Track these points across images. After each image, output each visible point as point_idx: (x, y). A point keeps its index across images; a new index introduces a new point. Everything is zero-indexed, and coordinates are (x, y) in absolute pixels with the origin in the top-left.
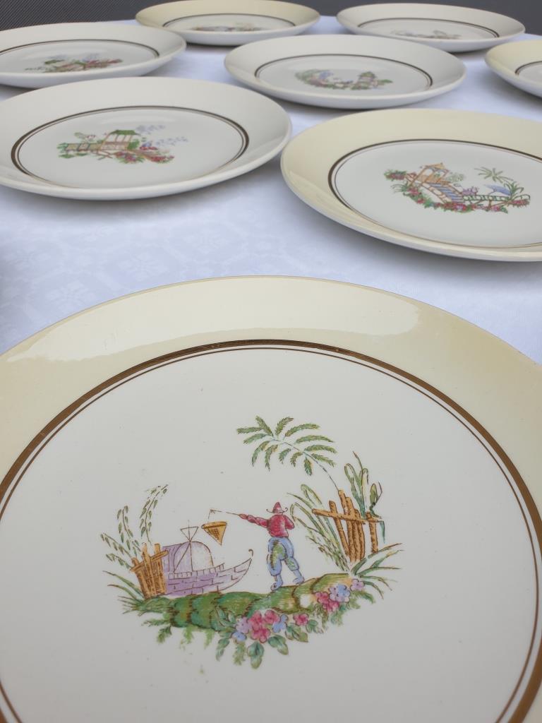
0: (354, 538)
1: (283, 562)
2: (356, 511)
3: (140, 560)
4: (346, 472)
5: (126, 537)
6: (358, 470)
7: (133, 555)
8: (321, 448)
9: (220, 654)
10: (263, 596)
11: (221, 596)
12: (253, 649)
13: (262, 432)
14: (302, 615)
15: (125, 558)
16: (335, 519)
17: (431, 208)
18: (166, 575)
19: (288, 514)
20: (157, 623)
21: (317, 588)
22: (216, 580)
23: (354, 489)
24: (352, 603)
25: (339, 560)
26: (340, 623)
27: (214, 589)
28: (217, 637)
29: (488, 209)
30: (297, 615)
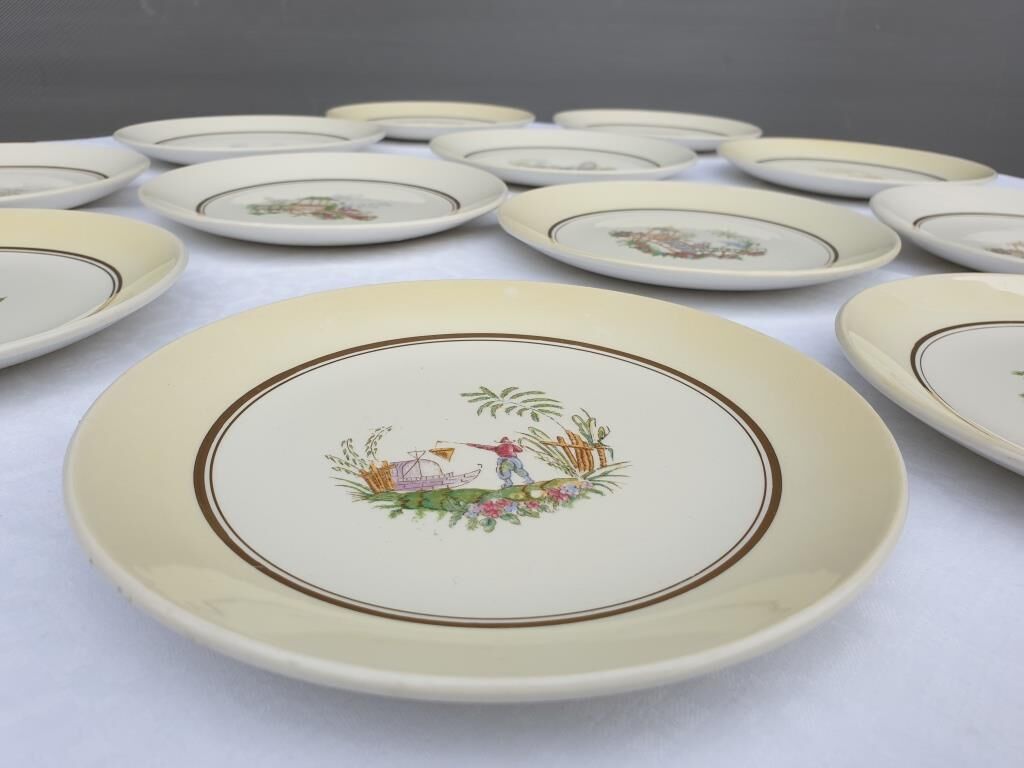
0: (582, 458)
1: (513, 472)
2: (584, 443)
3: (367, 470)
4: (574, 420)
5: (351, 457)
6: (586, 419)
7: (360, 468)
8: (548, 405)
9: (453, 523)
10: (494, 491)
11: (452, 491)
12: (485, 522)
13: (487, 396)
14: (533, 503)
15: (351, 469)
16: (564, 447)
17: (660, 257)
18: (394, 480)
19: (516, 444)
20: (388, 507)
21: (548, 486)
22: (445, 482)
23: (581, 430)
24: (582, 496)
25: (568, 470)
26: (571, 507)
27: (445, 487)
28: (448, 515)
29: (721, 257)
30: (528, 502)
